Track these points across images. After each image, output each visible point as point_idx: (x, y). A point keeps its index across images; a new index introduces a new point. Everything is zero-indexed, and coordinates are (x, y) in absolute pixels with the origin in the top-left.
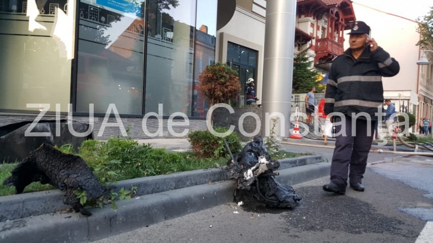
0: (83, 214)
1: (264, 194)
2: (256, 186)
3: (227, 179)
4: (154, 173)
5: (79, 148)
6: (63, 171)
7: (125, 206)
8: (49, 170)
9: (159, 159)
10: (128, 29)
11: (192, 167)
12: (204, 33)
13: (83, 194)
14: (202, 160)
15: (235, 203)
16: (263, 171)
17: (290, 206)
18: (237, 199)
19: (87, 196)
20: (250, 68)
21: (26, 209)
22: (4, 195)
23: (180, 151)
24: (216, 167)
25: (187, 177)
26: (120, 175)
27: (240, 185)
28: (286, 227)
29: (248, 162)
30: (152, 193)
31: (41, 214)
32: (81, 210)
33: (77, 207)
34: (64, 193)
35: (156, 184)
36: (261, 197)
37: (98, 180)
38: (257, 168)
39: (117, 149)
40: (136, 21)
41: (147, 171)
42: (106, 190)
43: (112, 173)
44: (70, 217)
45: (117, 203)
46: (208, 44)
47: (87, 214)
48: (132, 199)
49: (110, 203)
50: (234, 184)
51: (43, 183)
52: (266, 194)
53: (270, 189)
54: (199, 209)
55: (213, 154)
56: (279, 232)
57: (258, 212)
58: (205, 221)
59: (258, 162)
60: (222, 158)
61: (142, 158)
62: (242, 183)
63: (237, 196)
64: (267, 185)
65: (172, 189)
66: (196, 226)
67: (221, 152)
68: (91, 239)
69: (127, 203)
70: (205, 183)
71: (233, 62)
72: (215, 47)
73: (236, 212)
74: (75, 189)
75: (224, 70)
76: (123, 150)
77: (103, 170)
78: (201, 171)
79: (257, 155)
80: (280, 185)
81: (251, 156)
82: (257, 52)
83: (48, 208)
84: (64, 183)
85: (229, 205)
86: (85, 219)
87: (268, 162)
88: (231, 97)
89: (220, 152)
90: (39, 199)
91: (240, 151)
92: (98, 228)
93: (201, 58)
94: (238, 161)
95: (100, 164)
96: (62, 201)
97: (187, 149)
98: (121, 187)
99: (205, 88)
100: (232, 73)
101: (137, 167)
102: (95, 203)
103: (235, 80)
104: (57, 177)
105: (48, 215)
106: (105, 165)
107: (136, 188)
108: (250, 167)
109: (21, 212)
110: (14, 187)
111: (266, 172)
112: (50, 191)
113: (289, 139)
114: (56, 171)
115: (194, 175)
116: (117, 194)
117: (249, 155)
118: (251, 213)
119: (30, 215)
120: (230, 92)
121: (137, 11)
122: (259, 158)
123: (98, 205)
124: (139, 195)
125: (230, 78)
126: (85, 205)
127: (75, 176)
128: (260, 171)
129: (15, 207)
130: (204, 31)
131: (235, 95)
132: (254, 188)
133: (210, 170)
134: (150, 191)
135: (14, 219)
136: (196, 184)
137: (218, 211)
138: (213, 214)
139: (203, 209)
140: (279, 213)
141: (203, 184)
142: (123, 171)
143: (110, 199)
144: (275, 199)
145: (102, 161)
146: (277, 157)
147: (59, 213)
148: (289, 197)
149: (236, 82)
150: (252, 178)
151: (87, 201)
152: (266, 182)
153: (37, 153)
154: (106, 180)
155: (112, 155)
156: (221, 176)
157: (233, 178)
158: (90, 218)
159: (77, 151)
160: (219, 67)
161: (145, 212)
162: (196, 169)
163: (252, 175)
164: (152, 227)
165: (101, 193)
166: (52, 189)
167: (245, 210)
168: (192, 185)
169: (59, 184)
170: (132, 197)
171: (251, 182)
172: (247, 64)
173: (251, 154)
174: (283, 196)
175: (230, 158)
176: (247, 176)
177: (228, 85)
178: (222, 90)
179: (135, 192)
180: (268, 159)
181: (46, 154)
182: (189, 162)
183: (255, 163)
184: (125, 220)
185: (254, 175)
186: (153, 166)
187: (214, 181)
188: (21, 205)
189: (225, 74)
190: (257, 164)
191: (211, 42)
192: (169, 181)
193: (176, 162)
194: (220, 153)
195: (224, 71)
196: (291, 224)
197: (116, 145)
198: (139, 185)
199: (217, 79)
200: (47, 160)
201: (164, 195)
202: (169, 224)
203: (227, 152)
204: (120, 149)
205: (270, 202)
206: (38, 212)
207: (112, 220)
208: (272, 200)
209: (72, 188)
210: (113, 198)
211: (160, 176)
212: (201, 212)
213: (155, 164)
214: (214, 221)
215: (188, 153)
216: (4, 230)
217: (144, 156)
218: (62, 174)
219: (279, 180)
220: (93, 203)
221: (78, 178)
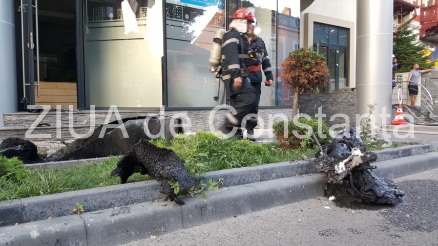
0: (177, 203)
1: (359, 189)
2: (349, 180)
3: (315, 172)
4: (240, 165)
5: (171, 141)
6: (159, 163)
7: (213, 197)
8: (147, 162)
9: (243, 151)
10: (210, 23)
11: (277, 159)
12: (287, 16)
13: (177, 184)
14: (288, 152)
15: (326, 198)
16: (358, 164)
17: (390, 203)
18: (328, 193)
19: (180, 187)
20: (340, 48)
21: (130, 197)
22: (112, 184)
23: (265, 141)
24: (303, 159)
25: (272, 169)
26: (208, 167)
27: (331, 179)
28: (386, 225)
29: (340, 154)
30: (239, 184)
31: (142, 202)
32: (175, 199)
33: (172, 197)
34: (161, 183)
35: (242, 176)
36: (355, 192)
37: (188, 171)
38: (351, 160)
39: (204, 141)
40: (217, 14)
41: (233, 163)
42: (196, 181)
43: (200, 165)
44: (166, 205)
45: (206, 193)
46: (292, 27)
47: (181, 203)
48: (220, 190)
49: (200, 193)
50: (324, 177)
51: (143, 173)
52: (361, 189)
53: (366, 184)
54: (286, 203)
55: (300, 145)
56: (377, 230)
57: (352, 208)
58: (293, 214)
59: (351, 154)
60: (310, 149)
61: (227, 151)
62: (333, 177)
63: (327, 190)
64: (362, 179)
65: (258, 181)
66: (284, 220)
67: (309, 143)
68: (185, 226)
69: (215, 194)
70: (292, 175)
71: (320, 43)
72: (299, 29)
73: (328, 207)
74: (169, 180)
75: (308, 55)
76: (210, 143)
77: (193, 162)
78: (286, 163)
79: (350, 146)
80: (378, 179)
81: (343, 148)
82: (348, 30)
83: (148, 196)
84: (160, 174)
85: (319, 199)
86: (179, 207)
87: (363, 154)
88: (318, 83)
89: (307, 143)
90: (140, 188)
91: (331, 141)
92: (190, 216)
93: (284, 43)
94: (329, 152)
95: (190, 157)
96: (159, 191)
97: (271, 140)
98: (209, 178)
99: (289, 76)
100: (319, 58)
101: (223, 159)
102: (187, 193)
103: (322, 65)
104: (154, 169)
105: (147, 202)
106: (194, 157)
107: (223, 179)
108: (342, 160)
109: (126, 200)
110: (120, 178)
111: (360, 165)
112: (149, 181)
113: (391, 125)
114: (153, 164)
115: (280, 168)
116: (206, 185)
117: (340, 147)
118: (344, 209)
119: (133, 203)
120: (317, 78)
121: (218, 3)
122: (353, 149)
123: (190, 194)
124: (227, 186)
125: (317, 64)
126: (178, 194)
127: (169, 167)
128: (354, 164)
129: (121, 195)
130: (287, 13)
131: (323, 81)
132: (348, 182)
133: (296, 163)
134: (236, 182)
135: (120, 206)
136: (282, 177)
137: (307, 205)
138: (302, 208)
139: (290, 202)
140: (377, 210)
141: (290, 176)
142: (210, 163)
143: (200, 189)
144: (372, 194)
145: (192, 154)
146: (375, 147)
147: (157, 201)
148: (390, 192)
149: (323, 67)
150: (345, 172)
151: (180, 191)
152: (361, 176)
153: (136, 148)
154: (196, 171)
155: (200, 147)
156: (309, 169)
157: (323, 171)
158: (183, 207)
159: (170, 144)
160: (302, 52)
161: (232, 203)
162: (282, 161)
163: (344, 169)
164: (239, 217)
165: (192, 184)
166: (150, 179)
167: (337, 205)
168: (278, 177)
169: (156, 175)
170: (220, 188)
171: (343, 176)
172: (336, 44)
173: (343, 146)
174: (383, 192)
175: (318, 150)
176: (339, 170)
177: (314, 72)
178: (307, 77)
179: (222, 183)
180: (362, 151)
181: (144, 148)
182: (274, 154)
183: (348, 155)
184: (214, 209)
185: (346, 168)
186: (238, 158)
187: (301, 174)
188: (126, 194)
189: (310, 60)
190: (350, 156)
191: (294, 25)
192: (254, 173)
193: (260, 154)
194: (307, 145)
195: (309, 57)
196: (391, 222)
197: (203, 138)
198: (225, 177)
199: (302, 66)
200: (145, 154)
201: (250, 186)
202: (257, 216)
203: (315, 143)
204: (207, 141)
205: (366, 198)
206: (139, 200)
207: (203, 209)
208: (369, 195)
209: (166, 178)
210: (202, 188)
211: (245, 167)
212: (289, 205)
213: (240, 156)
214: (303, 216)
215: (273, 144)
216: (113, 215)
217: (229, 148)
218: (158, 166)
219: (377, 174)
220: (185, 192)
221: (171, 170)
